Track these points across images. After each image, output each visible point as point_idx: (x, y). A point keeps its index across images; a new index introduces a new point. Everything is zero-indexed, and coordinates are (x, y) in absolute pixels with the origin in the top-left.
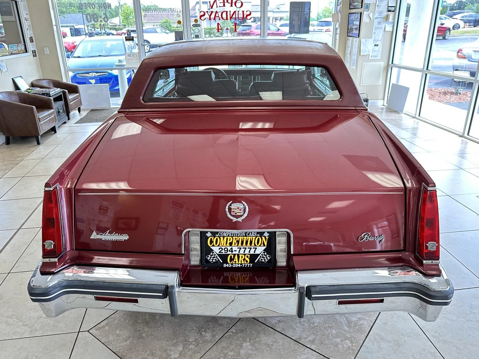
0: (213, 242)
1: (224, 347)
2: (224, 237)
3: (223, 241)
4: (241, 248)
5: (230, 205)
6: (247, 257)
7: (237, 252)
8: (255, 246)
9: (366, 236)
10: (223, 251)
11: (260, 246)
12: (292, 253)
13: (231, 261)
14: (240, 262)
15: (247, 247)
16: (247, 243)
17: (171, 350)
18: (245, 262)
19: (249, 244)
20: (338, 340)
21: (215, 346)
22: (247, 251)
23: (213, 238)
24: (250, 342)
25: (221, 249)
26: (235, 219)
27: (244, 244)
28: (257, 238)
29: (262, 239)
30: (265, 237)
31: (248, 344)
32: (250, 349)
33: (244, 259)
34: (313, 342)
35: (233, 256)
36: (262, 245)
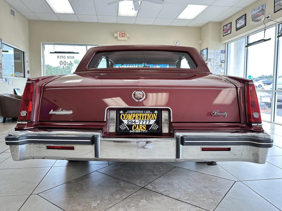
0: (124, 117)
2: (130, 114)
3: (130, 116)
4: (140, 121)
5: (135, 92)
6: (144, 126)
7: (138, 124)
8: (149, 119)
9: (216, 112)
10: (130, 123)
11: (152, 119)
12: (172, 121)
13: (134, 129)
14: (140, 130)
15: (144, 120)
16: (144, 118)
18: (143, 130)
19: (145, 119)
22: (144, 123)
23: (124, 114)
25: (128, 122)
26: (137, 101)
27: (143, 119)
28: (151, 114)
29: (153, 115)
30: (155, 114)
31: (145, 200)
33: (143, 128)
34: (188, 200)
35: (135, 126)
36: (154, 119)
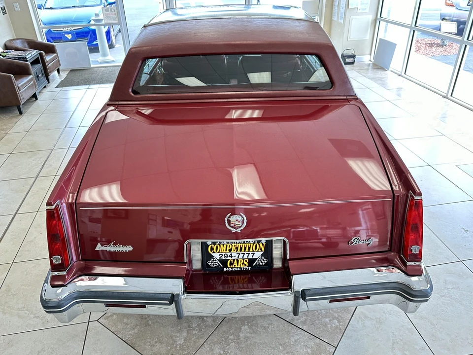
0: (213, 249)
1: (224, 332)
2: (223, 245)
3: (223, 248)
4: (240, 254)
5: (229, 217)
6: (246, 261)
7: (236, 258)
8: (253, 251)
9: (356, 240)
10: (223, 257)
11: (258, 251)
12: (288, 258)
13: (230, 266)
14: (239, 266)
15: (245, 253)
16: (245, 249)
17: (176, 337)
18: (244, 266)
19: (247, 250)
20: (327, 320)
21: (217, 330)
22: (246, 256)
23: (213, 246)
24: (248, 325)
25: (221, 255)
26: (234, 230)
27: (243, 250)
28: (255, 244)
29: (259, 245)
30: (262, 244)
31: (247, 327)
32: (249, 332)
33: (243, 263)
34: (304, 323)
35: (232, 261)
36: (260, 250)
